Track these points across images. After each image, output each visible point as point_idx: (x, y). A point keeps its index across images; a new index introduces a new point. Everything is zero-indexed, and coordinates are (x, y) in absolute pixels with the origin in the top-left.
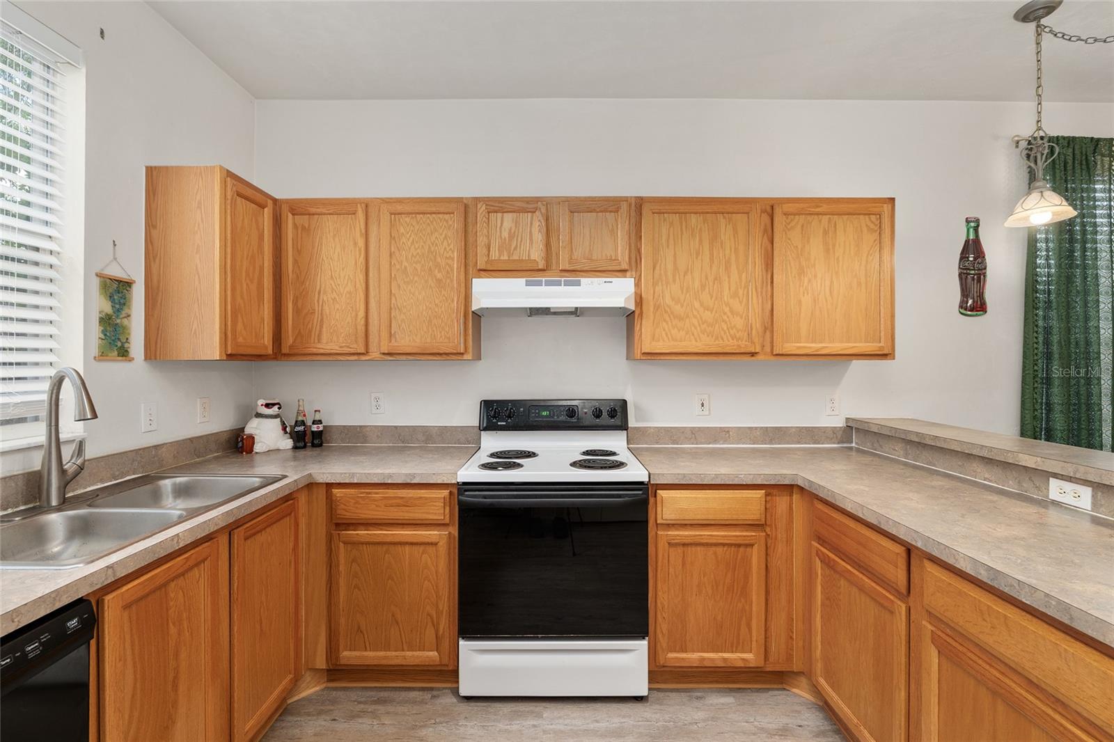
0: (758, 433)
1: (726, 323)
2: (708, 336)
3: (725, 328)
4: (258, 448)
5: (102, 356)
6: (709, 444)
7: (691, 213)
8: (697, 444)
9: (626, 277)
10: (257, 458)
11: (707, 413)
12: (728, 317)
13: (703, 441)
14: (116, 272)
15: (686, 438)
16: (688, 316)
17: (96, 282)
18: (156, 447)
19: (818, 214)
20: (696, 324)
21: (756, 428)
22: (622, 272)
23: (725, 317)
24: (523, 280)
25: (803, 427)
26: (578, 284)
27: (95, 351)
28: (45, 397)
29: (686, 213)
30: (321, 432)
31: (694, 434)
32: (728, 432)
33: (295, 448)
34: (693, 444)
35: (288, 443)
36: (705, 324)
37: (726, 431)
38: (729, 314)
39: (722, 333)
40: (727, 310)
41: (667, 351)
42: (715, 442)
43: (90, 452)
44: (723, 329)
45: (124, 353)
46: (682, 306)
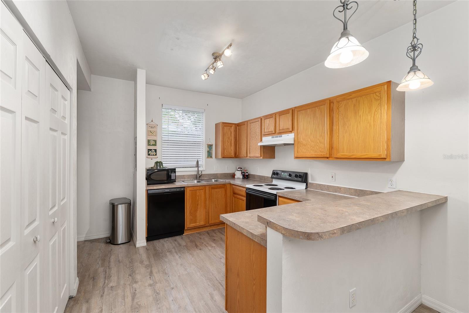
0: (353, 191)
1: (318, 146)
2: (313, 151)
3: (318, 148)
4: (235, 177)
5: (208, 157)
6: (333, 192)
7: (308, 109)
8: (329, 192)
9: (292, 133)
10: (235, 179)
11: (334, 180)
12: (319, 144)
13: (331, 191)
14: (210, 143)
15: (325, 189)
16: (307, 145)
17: (207, 146)
18: (217, 174)
19: (351, 99)
20: (309, 147)
21: (352, 189)
22: (291, 132)
23: (318, 144)
24: (271, 137)
25: (373, 191)
26: (281, 136)
27: (207, 157)
28: (195, 164)
29: (306, 109)
30: (248, 175)
31: (328, 188)
32: (341, 189)
33: (243, 178)
34: (328, 191)
35: (241, 177)
36: (312, 147)
37: (340, 188)
38: (319, 143)
39: (317, 150)
40: (318, 141)
41: (301, 157)
42: (336, 192)
43: (203, 173)
44: (317, 148)
45: (211, 157)
46: (305, 141)
